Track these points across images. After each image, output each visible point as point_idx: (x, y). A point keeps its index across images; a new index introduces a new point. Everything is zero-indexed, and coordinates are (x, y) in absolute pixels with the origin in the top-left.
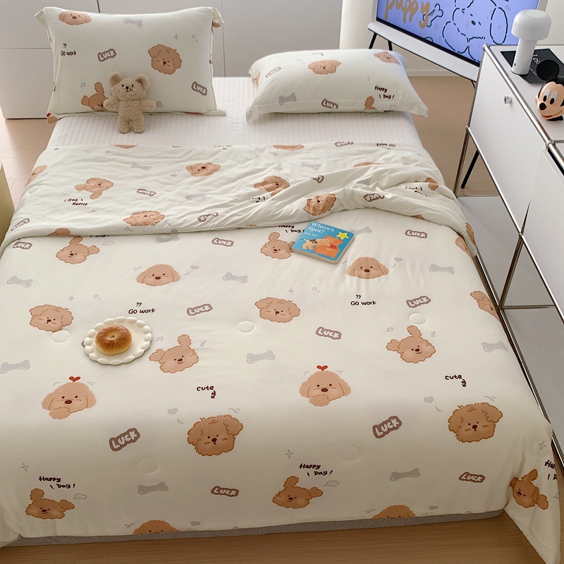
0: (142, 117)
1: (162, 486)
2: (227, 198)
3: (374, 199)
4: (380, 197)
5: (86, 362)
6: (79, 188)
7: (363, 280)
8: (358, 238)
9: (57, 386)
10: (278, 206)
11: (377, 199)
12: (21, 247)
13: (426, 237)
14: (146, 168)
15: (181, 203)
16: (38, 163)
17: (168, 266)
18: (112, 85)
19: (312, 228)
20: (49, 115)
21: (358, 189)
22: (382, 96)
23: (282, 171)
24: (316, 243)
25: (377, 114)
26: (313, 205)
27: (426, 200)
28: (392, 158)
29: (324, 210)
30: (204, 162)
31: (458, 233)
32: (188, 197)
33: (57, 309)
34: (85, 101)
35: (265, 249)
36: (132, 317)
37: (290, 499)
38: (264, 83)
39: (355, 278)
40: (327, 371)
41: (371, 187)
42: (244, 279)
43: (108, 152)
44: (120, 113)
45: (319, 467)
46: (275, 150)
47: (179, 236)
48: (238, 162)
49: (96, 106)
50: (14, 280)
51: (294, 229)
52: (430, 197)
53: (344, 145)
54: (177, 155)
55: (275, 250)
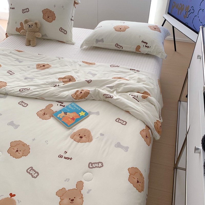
2: (41, 82)
3: (107, 97)
7: (75, 143)
10: (60, 91)
11: (109, 97)
13: (125, 125)
14: (20, 62)
19: (70, 106)
20: (6, 34)
22: (145, 46)
24: (66, 114)
26: (78, 94)
27: (137, 103)
28: (133, 77)
29: (81, 98)
30: (46, 63)
32: (26, 78)
39: (72, 140)
41: (112, 90)
42: (17, 127)
43: (10, 52)
44: (26, 37)
46: (82, 63)
47: (8, 96)
51: (62, 105)
52: (140, 102)
53: (115, 67)
54: (37, 58)
55: (44, 114)
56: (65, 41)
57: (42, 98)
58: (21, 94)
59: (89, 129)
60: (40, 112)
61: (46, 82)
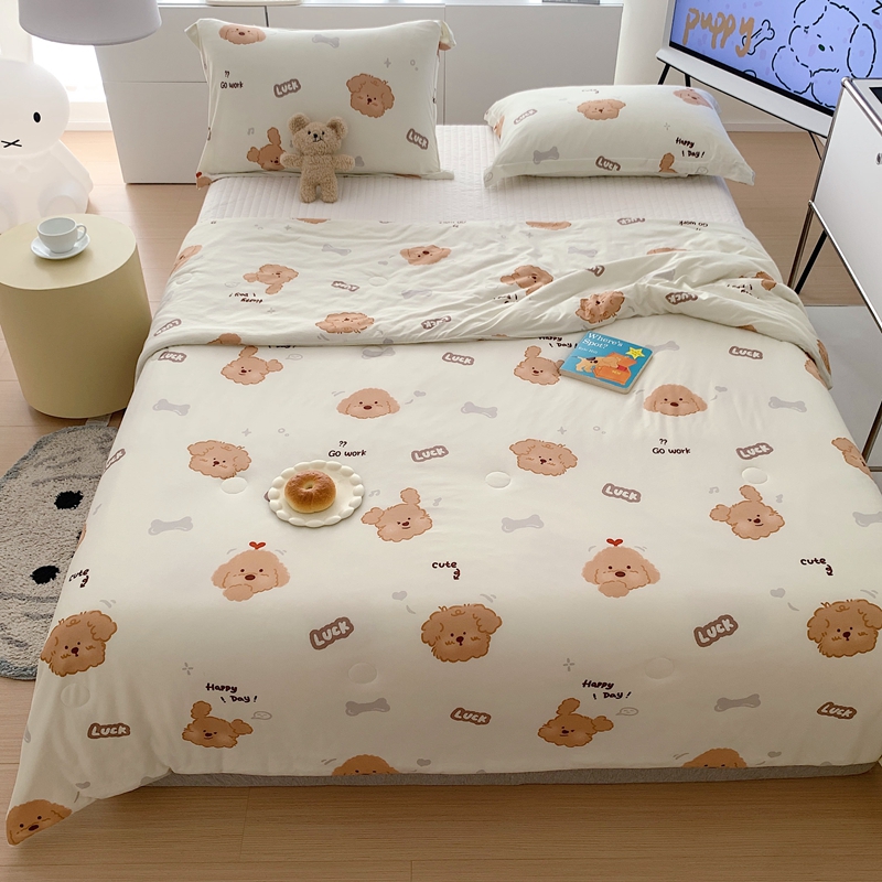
0: (335, 179)
1: (381, 705)
2: (462, 296)
3: (681, 301)
4: (690, 298)
5: (272, 521)
6: (250, 278)
8: (658, 357)
9: (233, 555)
10: (538, 308)
11: (686, 300)
12: (170, 359)
13: (761, 358)
14: (343, 252)
15: (396, 303)
16: (187, 242)
17: (381, 391)
18: (294, 132)
19: (589, 341)
20: (199, 174)
21: (657, 285)
22: (686, 153)
23: (540, 260)
24: (596, 362)
25: (677, 179)
26: (590, 307)
27: (757, 303)
28: (703, 242)
29: (606, 315)
30: (426, 245)
31: (807, 353)
32: (406, 294)
33: (227, 447)
34: (253, 154)
35: (520, 370)
36: (334, 461)
37: (565, 732)
38: (510, 132)
40: (623, 548)
41: (675, 282)
42: (492, 412)
43: (288, 228)
44: (303, 172)
45: (611, 686)
46: (528, 228)
47: (395, 348)
48: (476, 244)
49: (268, 163)
50: (163, 405)
51: (562, 342)
53: (631, 223)
54: (386, 235)
55: (536, 372)
56: (421, 172)
57: (499, 336)
58: (431, 335)
61: (474, 294)
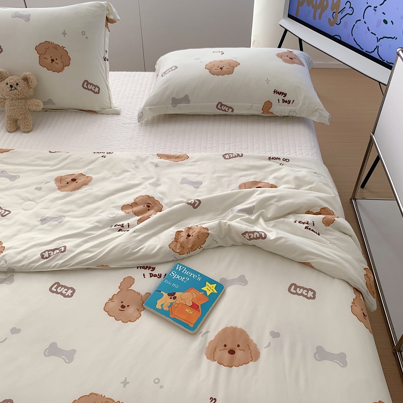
2: (84, 224)
3: (254, 238)
4: (261, 237)
7: (224, 369)
10: (139, 240)
14: (13, 178)
15: (33, 228)
19: (175, 274)
22: (281, 101)
24: (175, 298)
26: (182, 239)
27: (318, 239)
29: (193, 248)
32: (44, 220)
38: (158, 83)
39: (215, 364)
41: (253, 217)
42: (71, 355)
44: (6, 111)
46: (157, 160)
47: (15, 277)
48: (114, 174)
51: (154, 273)
52: (323, 236)
53: (233, 157)
54: (50, 163)
55: (123, 307)
56: (97, 109)
57: (102, 266)
58: (48, 265)
59: (240, 325)
60: (112, 304)
61: (97, 222)
